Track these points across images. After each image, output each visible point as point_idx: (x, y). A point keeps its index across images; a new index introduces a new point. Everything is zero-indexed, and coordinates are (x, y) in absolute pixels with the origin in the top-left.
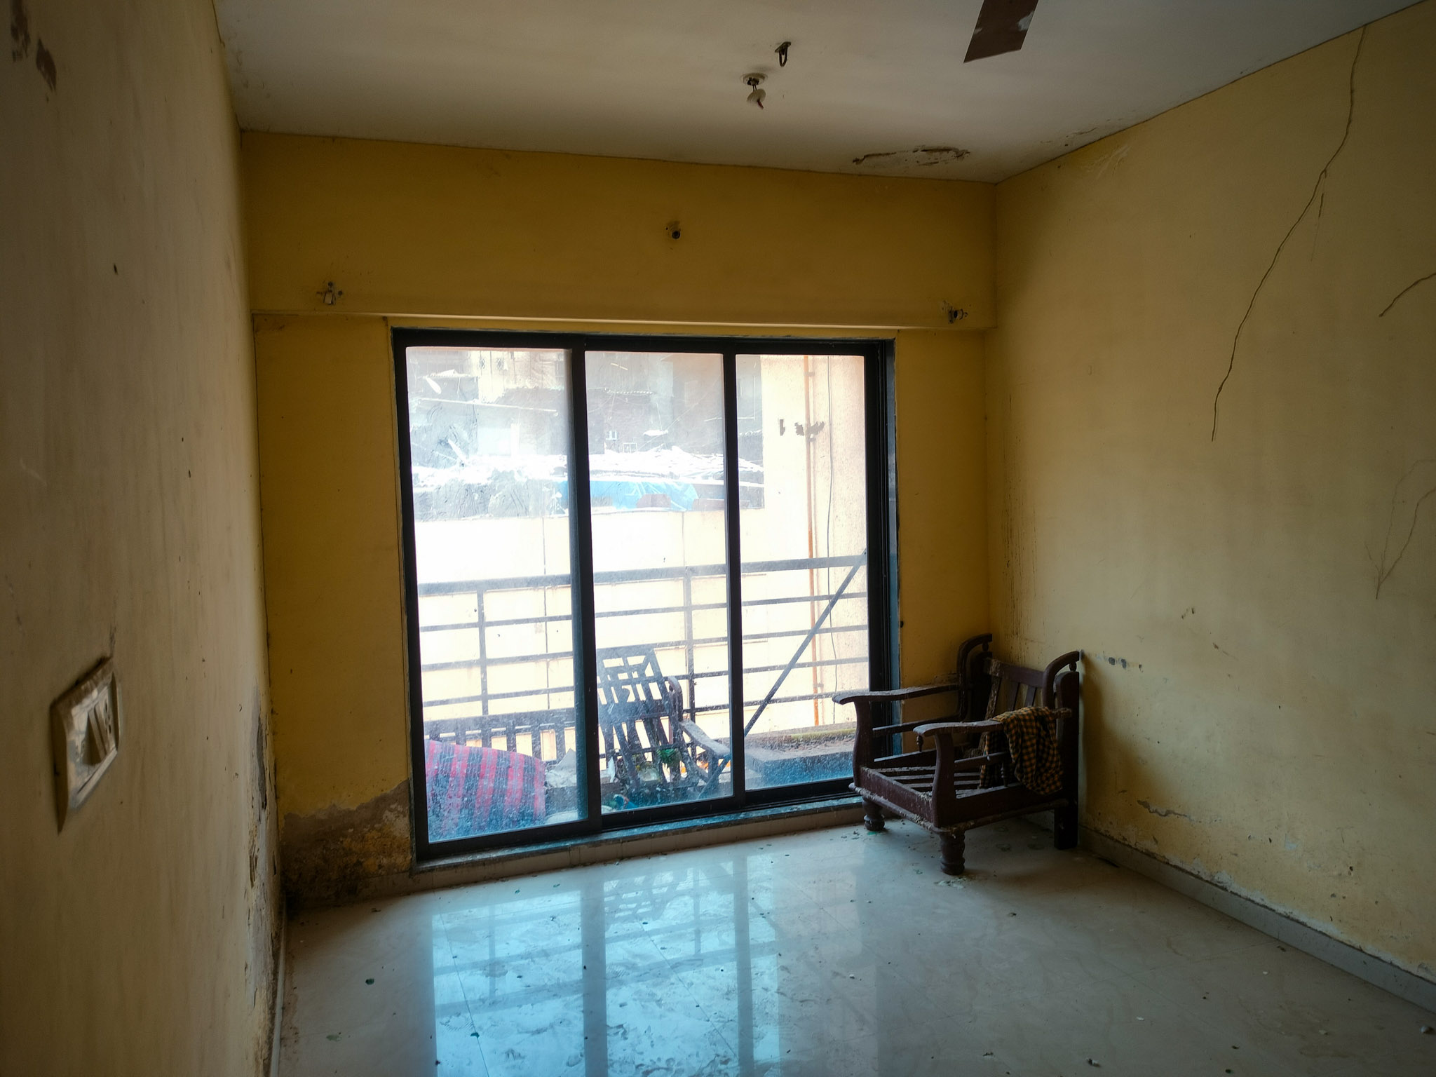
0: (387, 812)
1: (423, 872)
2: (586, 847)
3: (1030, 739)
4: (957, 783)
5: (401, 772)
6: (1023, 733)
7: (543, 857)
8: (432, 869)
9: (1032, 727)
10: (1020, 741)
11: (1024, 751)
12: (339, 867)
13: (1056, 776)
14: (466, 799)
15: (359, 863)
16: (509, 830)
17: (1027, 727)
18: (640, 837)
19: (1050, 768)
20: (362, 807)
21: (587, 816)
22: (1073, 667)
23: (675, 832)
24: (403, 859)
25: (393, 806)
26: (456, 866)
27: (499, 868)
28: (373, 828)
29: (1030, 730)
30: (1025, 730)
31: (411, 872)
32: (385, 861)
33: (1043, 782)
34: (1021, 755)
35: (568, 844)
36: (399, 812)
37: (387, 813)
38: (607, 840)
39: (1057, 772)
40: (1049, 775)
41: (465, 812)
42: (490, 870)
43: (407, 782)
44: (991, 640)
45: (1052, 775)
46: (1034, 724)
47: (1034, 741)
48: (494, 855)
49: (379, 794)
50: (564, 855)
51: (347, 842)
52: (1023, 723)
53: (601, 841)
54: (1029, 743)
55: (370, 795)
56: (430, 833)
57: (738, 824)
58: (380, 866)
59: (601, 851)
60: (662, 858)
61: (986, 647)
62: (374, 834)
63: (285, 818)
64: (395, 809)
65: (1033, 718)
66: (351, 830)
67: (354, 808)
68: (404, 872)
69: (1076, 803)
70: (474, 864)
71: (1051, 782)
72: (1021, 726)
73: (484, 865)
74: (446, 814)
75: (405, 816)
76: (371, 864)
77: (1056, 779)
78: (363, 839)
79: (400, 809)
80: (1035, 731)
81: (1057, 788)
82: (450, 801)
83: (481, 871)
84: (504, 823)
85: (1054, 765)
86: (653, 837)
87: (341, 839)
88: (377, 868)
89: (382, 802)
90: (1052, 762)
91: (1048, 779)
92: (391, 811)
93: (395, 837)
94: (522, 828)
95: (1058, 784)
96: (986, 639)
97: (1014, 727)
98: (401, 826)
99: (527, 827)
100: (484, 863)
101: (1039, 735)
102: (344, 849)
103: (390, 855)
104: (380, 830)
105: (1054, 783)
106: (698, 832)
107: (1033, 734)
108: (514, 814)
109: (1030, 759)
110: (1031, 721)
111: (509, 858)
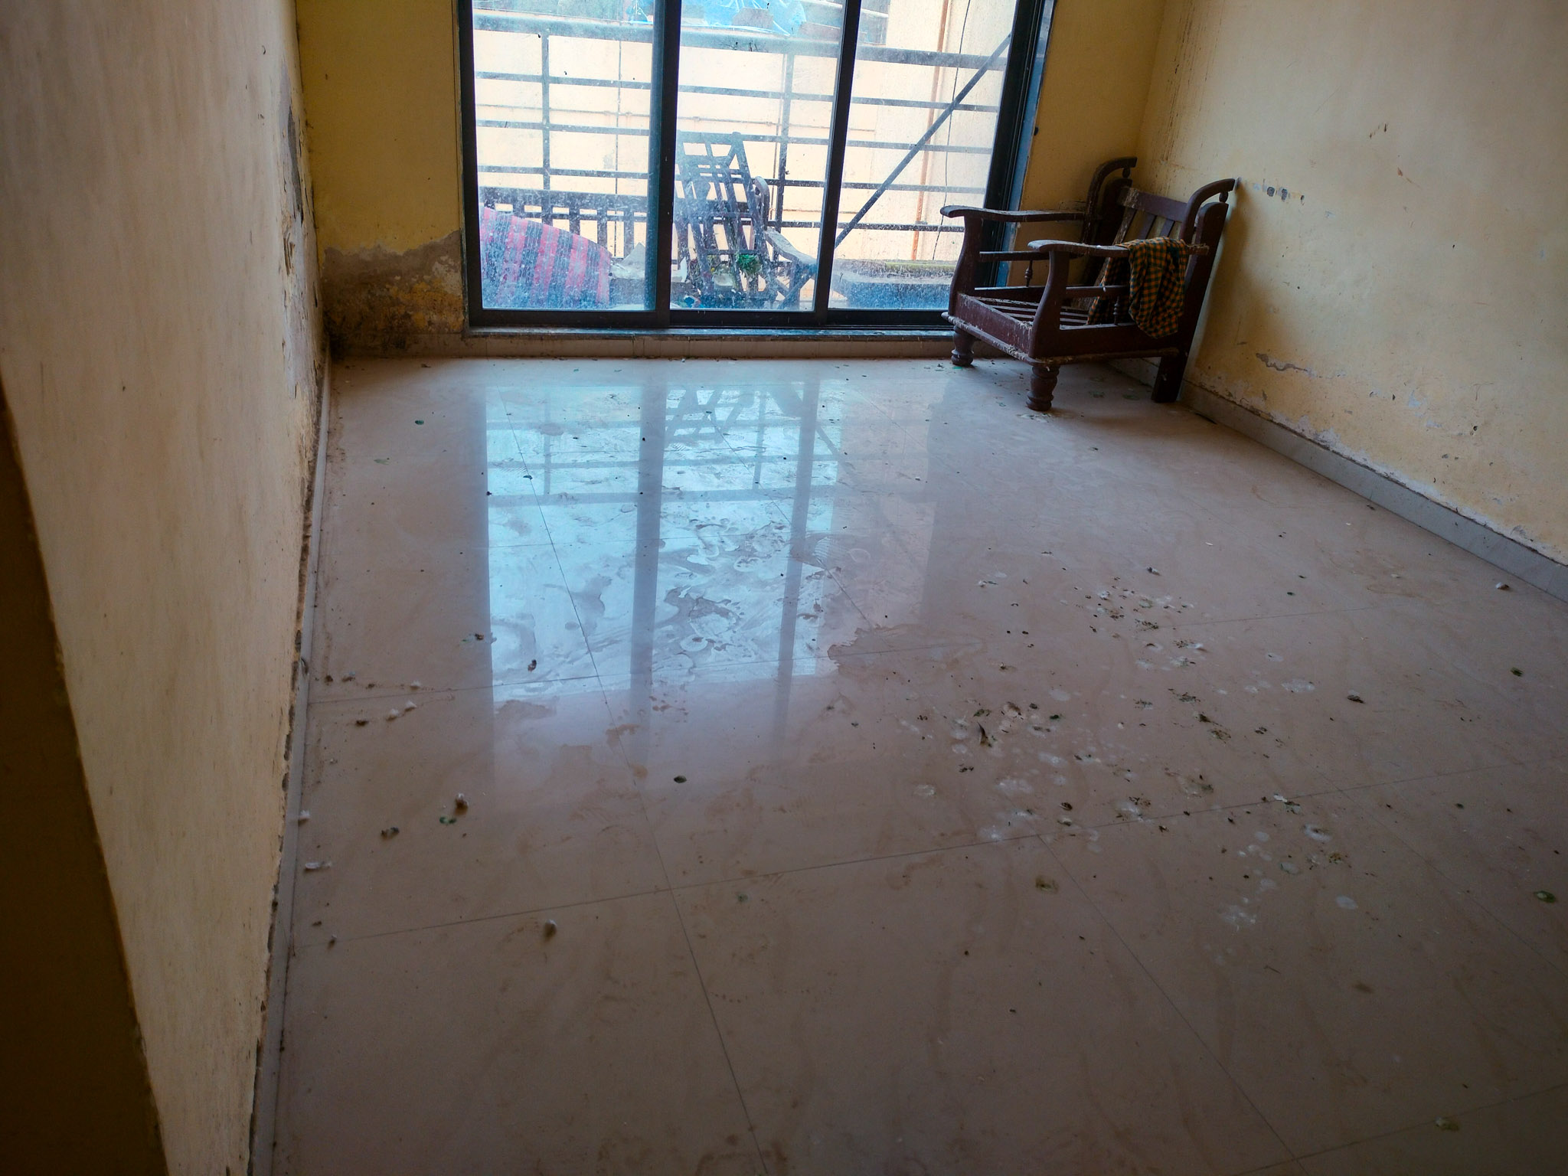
0: (437, 263)
1: (475, 336)
2: (651, 338)
3: (1156, 272)
5: (453, 222)
6: (1149, 263)
7: (605, 342)
8: (486, 336)
9: (1161, 259)
10: (1144, 272)
11: (1146, 285)
12: (386, 316)
13: (1174, 317)
14: (523, 266)
15: (407, 316)
16: (569, 309)
17: (1155, 258)
18: (710, 338)
19: (1169, 308)
20: (408, 253)
21: (654, 308)
22: (1224, 198)
23: (748, 338)
24: (456, 319)
25: (444, 258)
26: (512, 336)
27: (558, 346)
28: (422, 279)
29: (1158, 262)
30: (1152, 260)
31: (463, 334)
32: (435, 318)
33: (1158, 323)
34: (1142, 289)
35: (632, 333)
36: (450, 266)
37: (437, 265)
38: (674, 335)
39: (1176, 313)
40: (1166, 316)
41: (522, 280)
42: (548, 346)
43: (459, 232)
44: (1134, 166)
45: (1170, 316)
46: (1164, 255)
47: (1160, 275)
48: (552, 331)
49: (428, 242)
50: (628, 342)
51: (393, 290)
52: (1152, 253)
53: (668, 335)
54: (1153, 276)
55: (417, 242)
56: (484, 298)
57: (815, 340)
58: (430, 323)
59: (667, 346)
60: (731, 363)
61: (1126, 173)
62: (422, 285)
63: (326, 252)
64: (446, 262)
65: (1165, 248)
66: (398, 278)
67: (400, 253)
68: (456, 333)
69: (1186, 354)
70: (530, 337)
71: (1166, 323)
72: (1149, 256)
73: (542, 339)
74: (501, 279)
75: (456, 272)
76: (420, 318)
77: (1173, 321)
78: (411, 290)
79: (451, 263)
80: (1163, 263)
81: (1172, 331)
82: (506, 266)
83: (537, 346)
84: (564, 300)
85: (1174, 305)
86: (724, 340)
87: (387, 286)
88: (426, 324)
89: (430, 252)
90: (1173, 301)
91: (1164, 319)
92: (441, 262)
93: (446, 294)
94: (583, 309)
95: (1174, 326)
96: (1129, 163)
97: (1142, 256)
98: (453, 282)
99: (589, 309)
100: (542, 337)
101: (1166, 269)
102: (391, 297)
103: (440, 312)
104: (430, 283)
105: (1170, 325)
106: (772, 342)
107: (1160, 266)
108: (576, 292)
109: (1150, 295)
110: (1161, 251)
111: (568, 337)
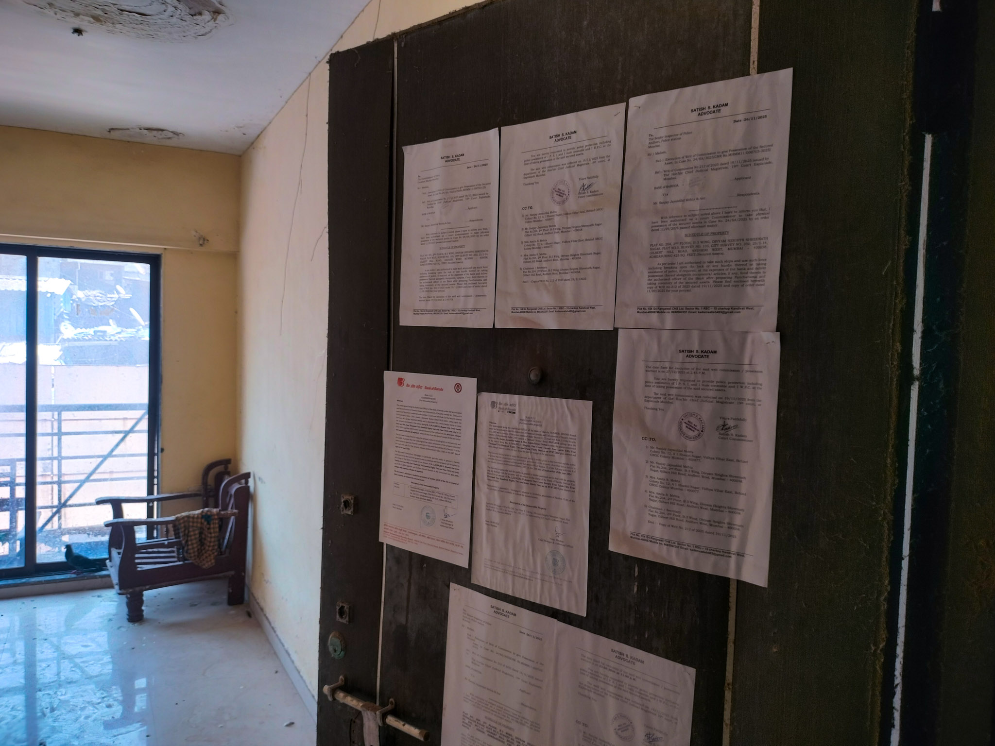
3: (194, 531)
4: (137, 561)
6: (189, 526)
9: (197, 522)
10: (187, 532)
11: (189, 538)
13: (212, 555)
17: (193, 522)
19: (208, 550)
22: (247, 482)
29: (195, 524)
30: (191, 524)
33: (204, 560)
34: (187, 541)
39: (213, 553)
40: (207, 555)
44: (231, 461)
45: (210, 555)
46: (200, 520)
47: (197, 532)
52: (191, 520)
54: (192, 533)
65: (200, 516)
69: (243, 574)
71: (209, 560)
72: (189, 522)
77: (212, 558)
80: (199, 525)
81: (212, 564)
85: (210, 548)
90: (209, 546)
91: (206, 557)
95: (213, 561)
96: (227, 462)
97: (184, 522)
101: (201, 529)
105: (211, 560)
107: (197, 527)
109: (192, 544)
110: (197, 518)
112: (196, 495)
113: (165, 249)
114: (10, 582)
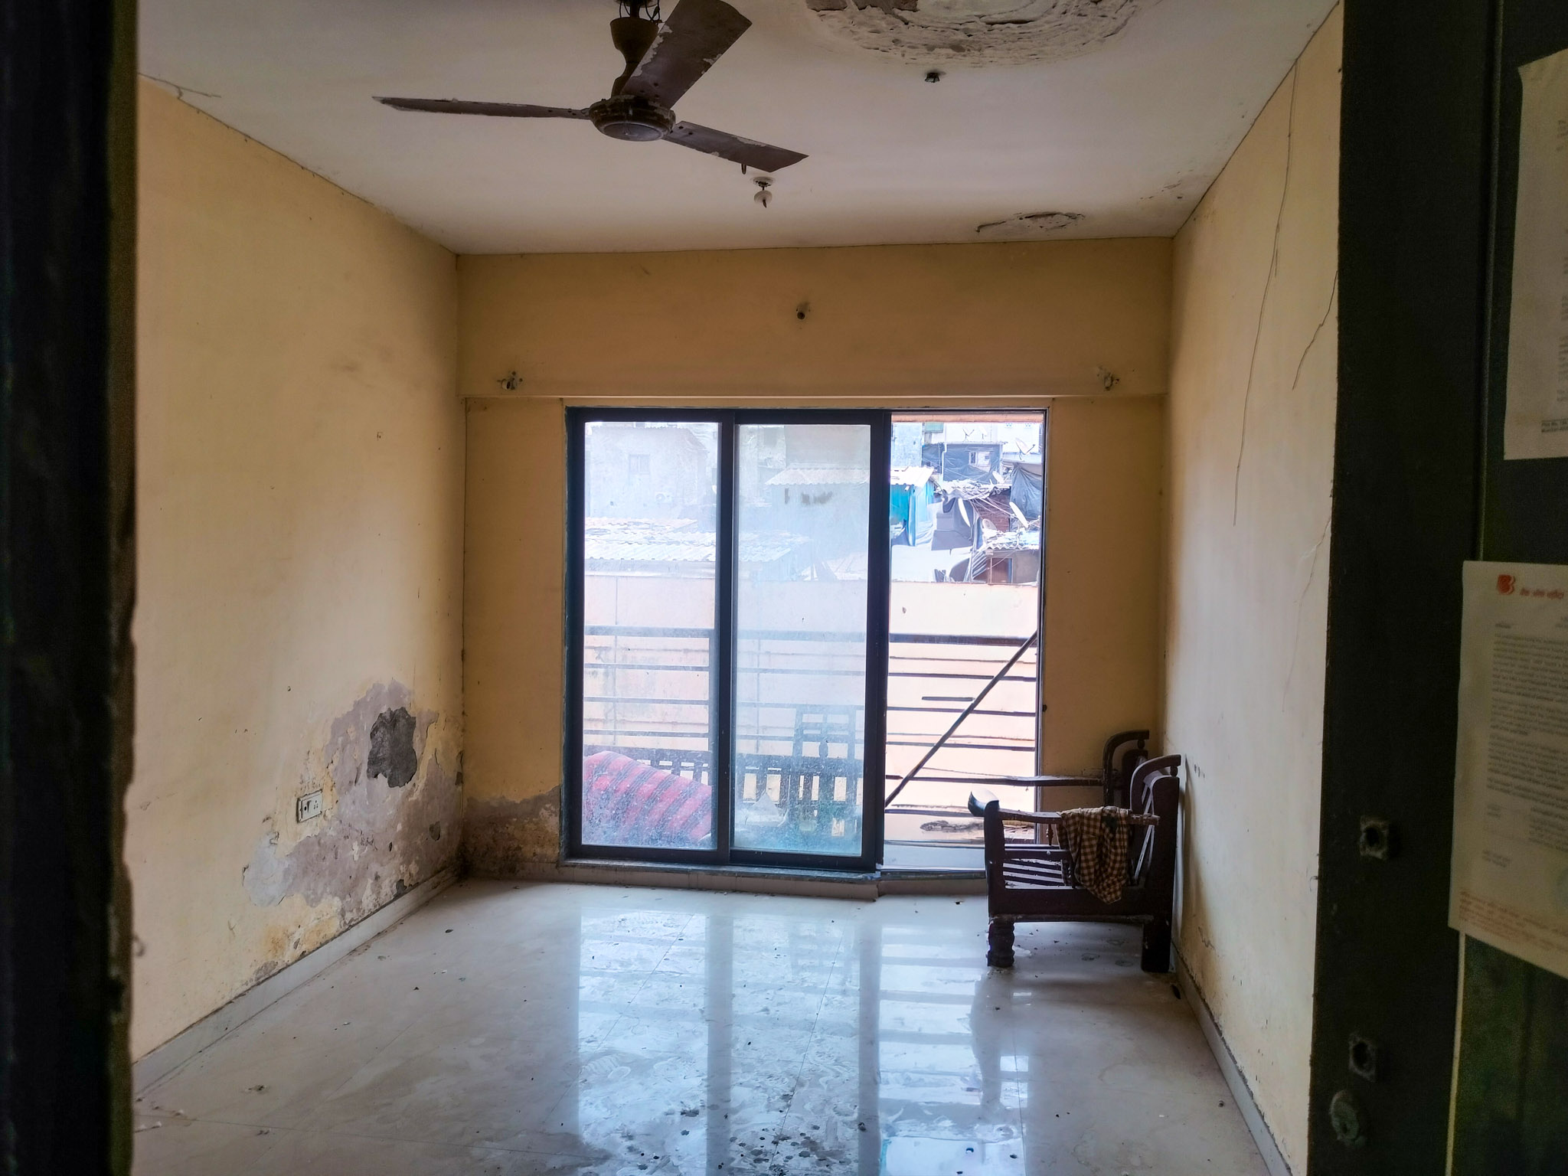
0: (543, 809)
1: (567, 866)
2: (704, 873)
3: (1089, 839)
4: (1005, 873)
5: (554, 777)
6: (1082, 831)
7: (666, 874)
8: (574, 866)
9: (1095, 827)
10: (1078, 839)
11: (1082, 851)
12: (504, 848)
13: (1118, 884)
14: (614, 812)
15: (519, 848)
16: (648, 846)
17: (1089, 826)
18: (755, 875)
19: (1111, 874)
20: (524, 802)
21: (716, 848)
22: (1174, 772)
23: (788, 877)
24: (553, 852)
25: (548, 806)
26: (594, 867)
27: (628, 876)
28: (531, 821)
29: (1092, 830)
30: (1085, 828)
31: (558, 864)
32: (538, 850)
33: (1104, 889)
34: (1079, 855)
35: (690, 868)
36: (552, 811)
37: (543, 810)
38: (724, 871)
39: (1119, 881)
40: (1110, 882)
41: (612, 822)
42: (620, 876)
43: (559, 787)
44: (1148, 738)
45: (1114, 883)
46: (1098, 824)
47: (1094, 842)
48: (626, 864)
49: (538, 794)
50: (684, 876)
51: (511, 829)
52: (1085, 821)
53: (719, 872)
54: (1087, 843)
55: (531, 793)
56: (583, 835)
57: (851, 883)
58: (535, 854)
59: (717, 880)
60: (767, 898)
61: (1141, 745)
62: (532, 826)
63: (468, 800)
64: (550, 809)
65: (1099, 817)
66: (515, 820)
67: (518, 801)
68: (552, 863)
69: (1167, 922)
70: (608, 868)
71: (1112, 890)
72: (1083, 824)
73: (616, 870)
74: (597, 822)
75: (556, 816)
76: (528, 850)
77: (1118, 888)
78: (523, 829)
79: (553, 809)
80: (1097, 831)
81: (1117, 898)
82: (601, 811)
83: (612, 875)
84: (644, 839)
85: (1115, 872)
86: (767, 878)
87: (507, 825)
88: (532, 855)
89: (539, 800)
90: (1113, 868)
91: (1109, 886)
92: (546, 809)
93: (547, 832)
94: (659, 847)
95: (1119, 893)
96: (1142, 736)
97: (1075, 824)
98: (552, 822)
99: (663, 847)
100: (616, 869)
101: (1101, 838)
102: (509, 834)
103: (542, 846)
104: (537, 824)
105: (1115, 892)
106: (809, 882)
107: (1094, 834)
108: (653, 833)
109: (1087, 861)
110: (1095, 820)
111: (637, 869)
112: (1094, 783)
113: (1054, 399)
114: (844, 875)
